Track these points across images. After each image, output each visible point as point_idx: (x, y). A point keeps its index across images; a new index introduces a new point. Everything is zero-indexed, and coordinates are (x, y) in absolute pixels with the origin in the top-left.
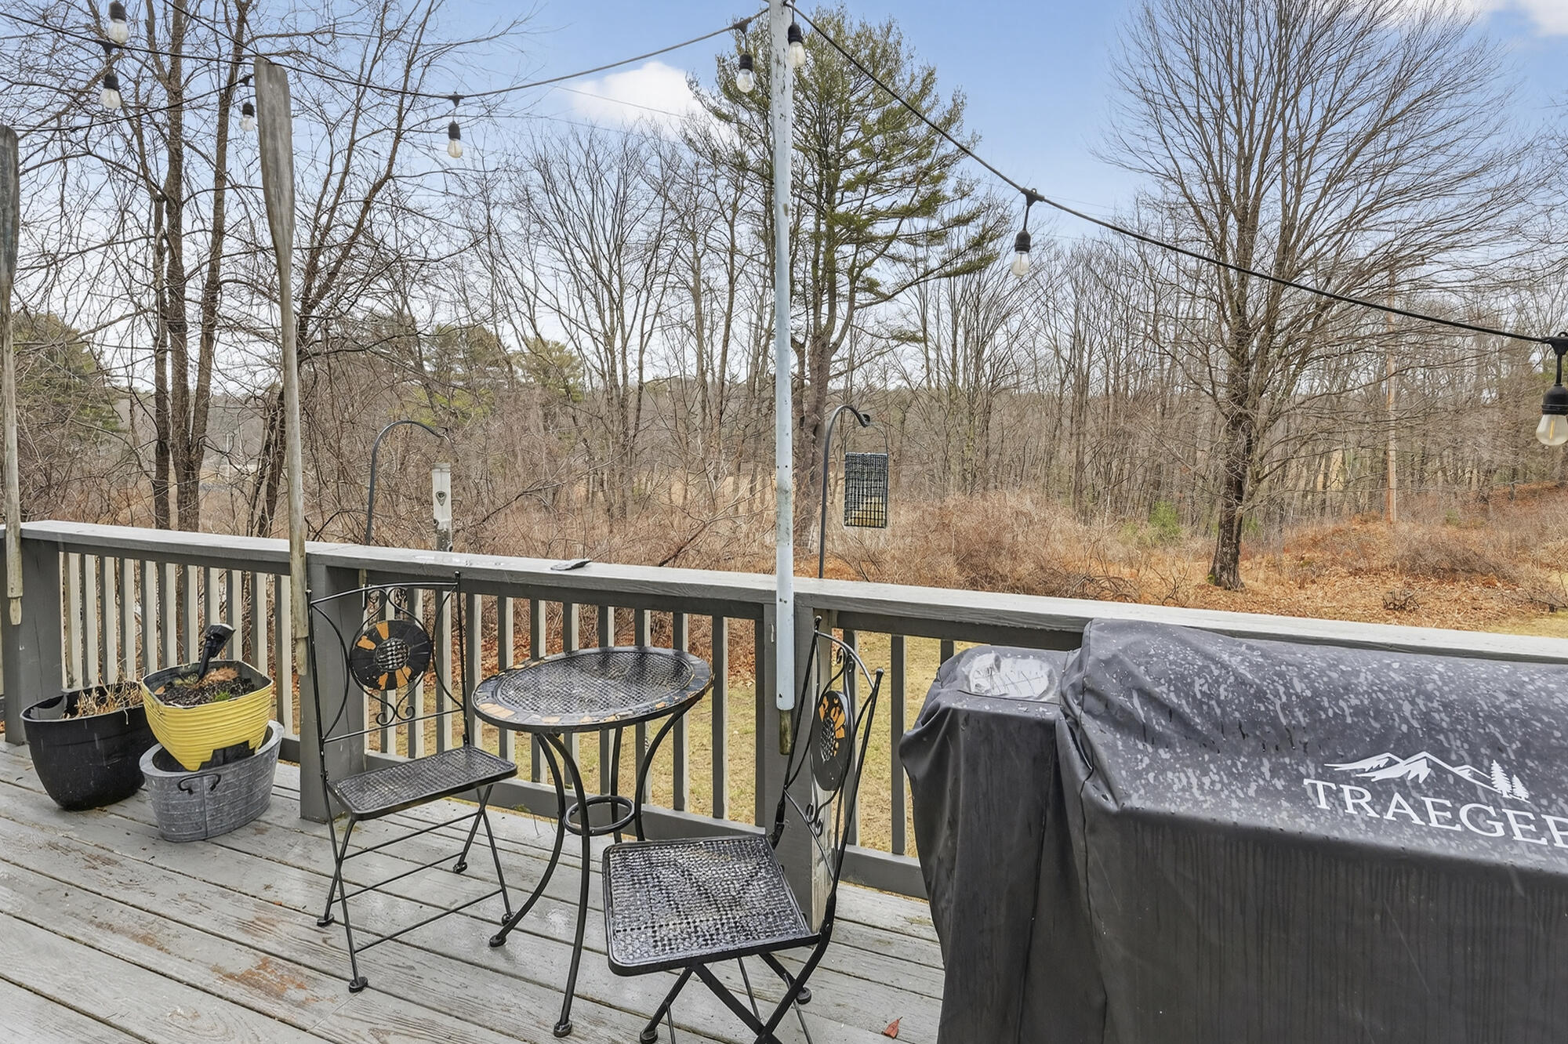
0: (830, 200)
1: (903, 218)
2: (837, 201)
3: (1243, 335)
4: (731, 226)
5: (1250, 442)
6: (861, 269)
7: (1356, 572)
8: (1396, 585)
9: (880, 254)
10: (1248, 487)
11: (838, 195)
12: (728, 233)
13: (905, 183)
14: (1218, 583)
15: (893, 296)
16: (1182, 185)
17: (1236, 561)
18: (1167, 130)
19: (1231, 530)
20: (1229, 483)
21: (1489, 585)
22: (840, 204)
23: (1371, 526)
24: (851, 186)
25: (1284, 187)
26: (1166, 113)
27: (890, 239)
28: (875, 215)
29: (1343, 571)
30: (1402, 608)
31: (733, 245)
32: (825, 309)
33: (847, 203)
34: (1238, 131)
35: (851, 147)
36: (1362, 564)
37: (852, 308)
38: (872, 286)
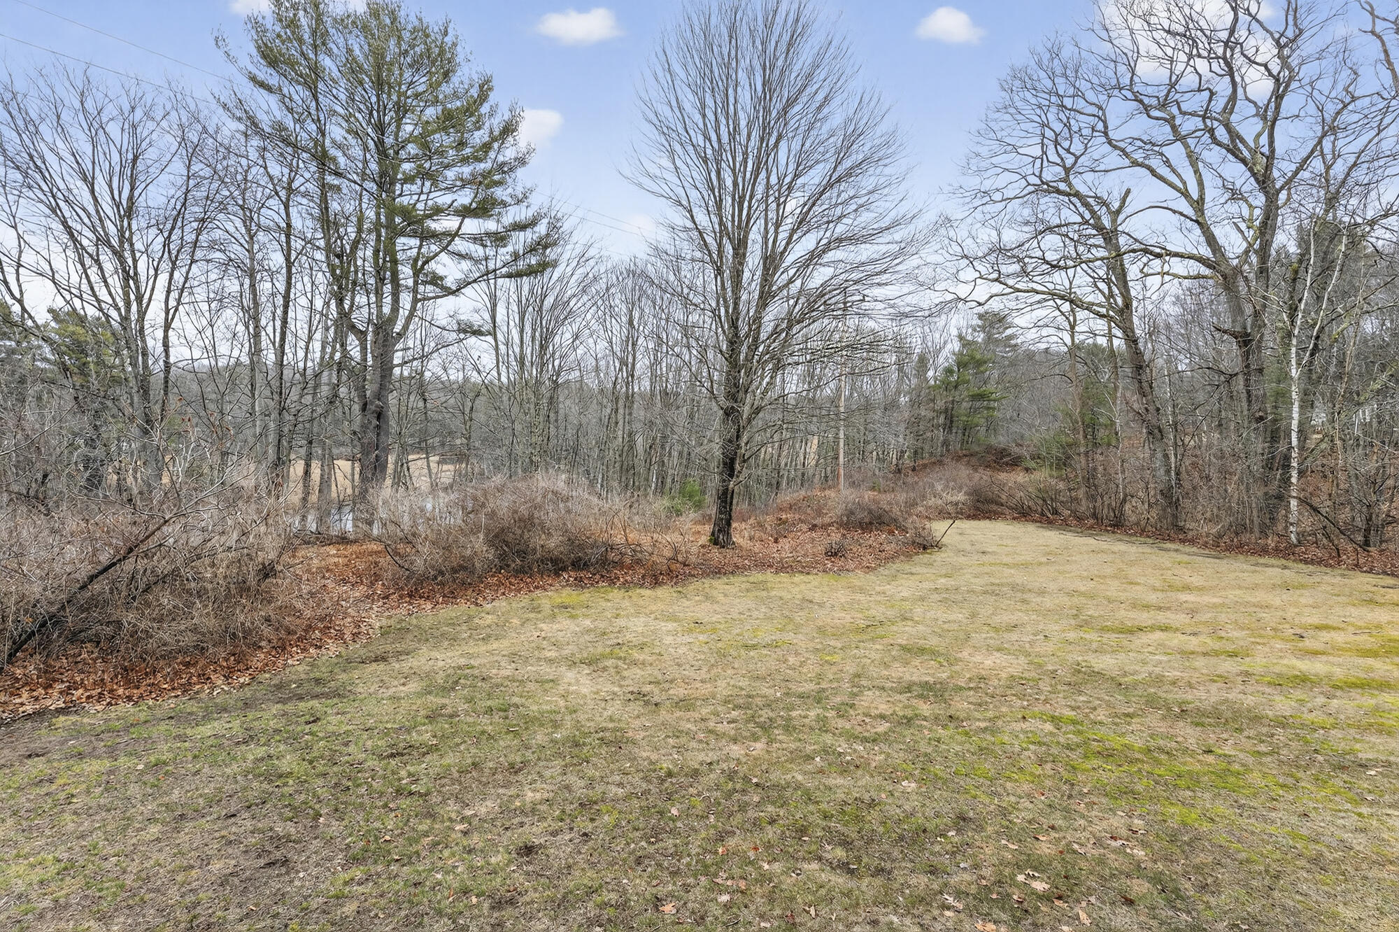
0: (390, 191)
1: (464, 217)
2: (398, 192)
3: (734, 342)
4: (287, 207)
5: (738, 431)
6: (426, 262)
7: (813, 528)
8: (836, 537)
9: (444, 249)
10: (737, 467)
11: (398, 186)
12: (282, 212)
13: (465, 183)
14: (715, 542)
15: (458, 290)
16: (690, 211)
17: (729, 524)
18: (679, 163)
19: (725, 499)
20: (725, 464)
21: (891, 533)
22: (400, 195)
23: (827, 492)
24: (409, 179)
25: (766, 224)
26: (678, 147)
27: (454, 235)
28: (437, 211)
29: (805, 527)
30: (836, 554)
31: (289, 225)
32: (388, 300)
33: (407, 195)
34: (733, 171)
35: (408, 141)
36: (818, 521)
37: (415, 301)
38: (436, 280)
